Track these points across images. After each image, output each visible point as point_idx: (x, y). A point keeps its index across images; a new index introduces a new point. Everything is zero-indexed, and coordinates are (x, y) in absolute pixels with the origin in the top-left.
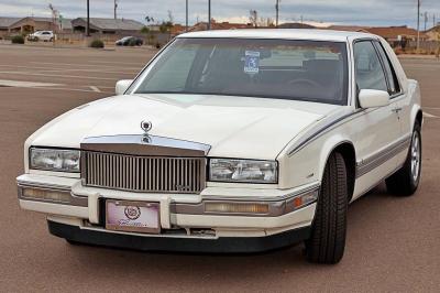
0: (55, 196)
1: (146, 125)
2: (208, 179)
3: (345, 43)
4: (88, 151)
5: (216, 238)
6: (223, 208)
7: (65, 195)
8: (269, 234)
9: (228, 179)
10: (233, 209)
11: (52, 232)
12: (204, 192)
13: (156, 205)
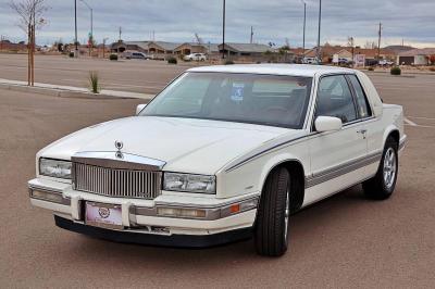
0: (52, 197)
1: (119, 145)
2: (162, 189)
3: (311, 78)
4: (77, 164)
5: (170, 234)
6: (170, 212)
7: (58, 196)
8: (212, 233)
9: (178, 189)
10: (179, 213)
11: (57, 224)
12: (158, 199)
13: (119, 207)
